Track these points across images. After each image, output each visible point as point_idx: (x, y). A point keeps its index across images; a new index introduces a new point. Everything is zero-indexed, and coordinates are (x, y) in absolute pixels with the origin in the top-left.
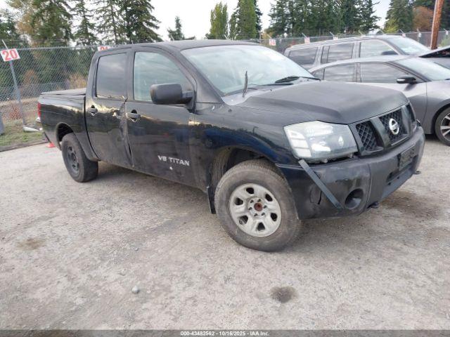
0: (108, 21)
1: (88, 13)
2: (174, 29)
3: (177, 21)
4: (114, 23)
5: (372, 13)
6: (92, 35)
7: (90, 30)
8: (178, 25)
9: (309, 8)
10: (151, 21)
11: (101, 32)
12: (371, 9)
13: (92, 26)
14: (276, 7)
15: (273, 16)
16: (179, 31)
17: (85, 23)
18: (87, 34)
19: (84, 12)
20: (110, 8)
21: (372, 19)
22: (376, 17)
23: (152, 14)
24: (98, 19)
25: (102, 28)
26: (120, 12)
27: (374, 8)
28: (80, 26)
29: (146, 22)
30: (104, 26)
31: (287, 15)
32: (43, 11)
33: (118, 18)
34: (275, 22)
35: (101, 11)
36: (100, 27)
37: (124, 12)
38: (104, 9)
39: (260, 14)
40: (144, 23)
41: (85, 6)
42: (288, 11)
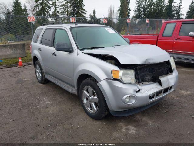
0: (65, 10)
1: (57, 7)
2: (92, 15)
3: (94, 11)
4: (67, 11)
5: (180, 12)
6: (58, 16)
7: (57, 14)
8: (94, 13)
9: (152, 8)
10: (83, 11)
11: (62, 15)
12: (180, 11)
13: (58, 12)
14: (137, 7)
15: (135, 11)
16: (94, 16)
17: (56, 11)
18: (56, 15)
19: (56, 6)
20: (66, 5)
21: (180, 15)
22: (182, 14)
23: (83, 8)
24: (61, 9)
25: (62, 13)
26: (70, 6)
27: (181, 10)
28: (54, 12)
29: (81, 11)
30: (63, 12)
31: (142, 11)
32: (39, 4)
33: (69, 9)
34: (136, 14)
35: (62, 6)
36: (61, 12)
37: (72, 7)
38: (64, 5)
39: (130, 10)
40: (80, 12)
41: (56, 4)
42: (142, 9)
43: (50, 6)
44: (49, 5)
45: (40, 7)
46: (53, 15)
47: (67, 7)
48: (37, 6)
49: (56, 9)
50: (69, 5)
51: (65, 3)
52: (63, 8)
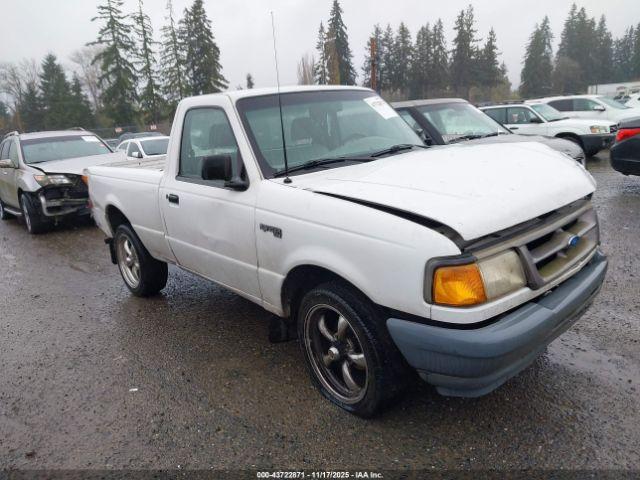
43: (138, 75)
44: (133, 72)
45: (113, 79)
46: (144, 96)
47: (179, 74)
48: (106, 76)
49: (151, 81)
50: (183, 68)
51: (173, 65)
52: (170, 77)
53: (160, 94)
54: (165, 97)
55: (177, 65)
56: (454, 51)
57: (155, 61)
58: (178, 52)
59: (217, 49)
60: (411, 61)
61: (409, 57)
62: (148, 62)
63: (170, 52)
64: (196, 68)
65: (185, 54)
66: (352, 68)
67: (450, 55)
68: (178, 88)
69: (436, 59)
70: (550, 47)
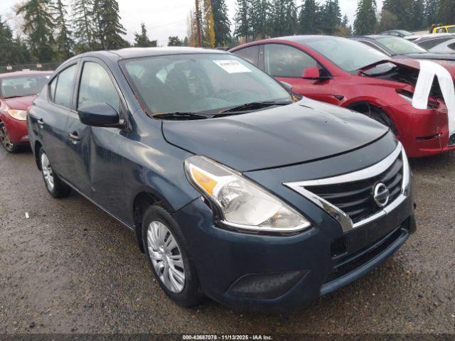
53: (72, 38)
54: (77, 41)
55: (85, 16)
56: (303, 6)
57: (66, 12)
58: (86, 5)
59: (117, 4)
60: (269, 14)
61: (267, 11)
62: (62, 14)
63: (79, 6)
64: (101, 18)
65: (92, 7)
66: (227, 19)
67: (299, 10)
68: (86, 34)
69: (288, 13)
70: (375, 4)
